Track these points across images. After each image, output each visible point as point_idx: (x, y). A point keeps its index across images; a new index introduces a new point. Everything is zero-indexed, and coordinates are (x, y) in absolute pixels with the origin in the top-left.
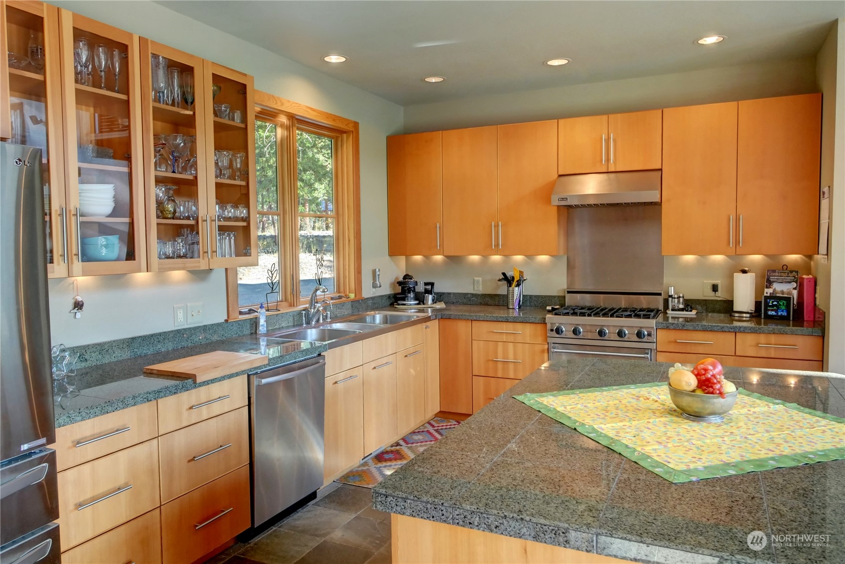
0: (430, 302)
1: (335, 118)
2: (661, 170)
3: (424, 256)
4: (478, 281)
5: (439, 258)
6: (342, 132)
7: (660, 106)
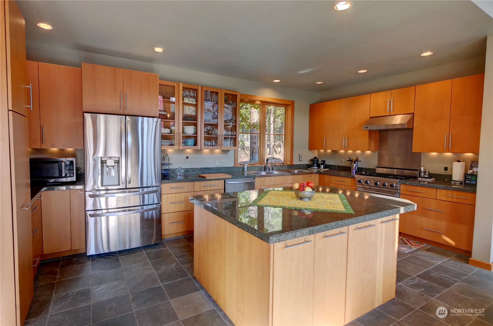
0: (322, 168)
1: (282, 100)
2: (413, 113)
3: (324, 150)
4: (343, 161)
5: (329, 151)
6: (288, 105)
7: (415, 85)
